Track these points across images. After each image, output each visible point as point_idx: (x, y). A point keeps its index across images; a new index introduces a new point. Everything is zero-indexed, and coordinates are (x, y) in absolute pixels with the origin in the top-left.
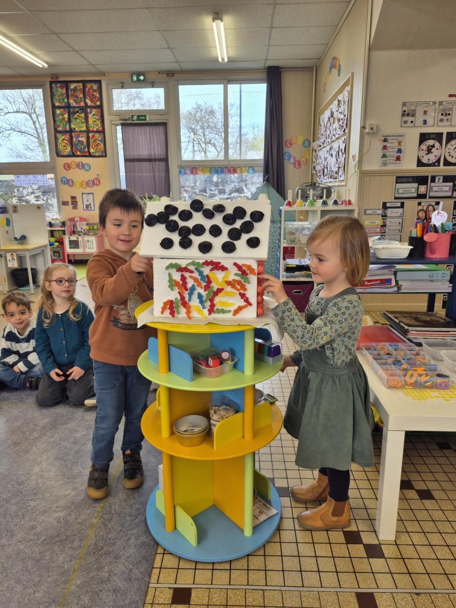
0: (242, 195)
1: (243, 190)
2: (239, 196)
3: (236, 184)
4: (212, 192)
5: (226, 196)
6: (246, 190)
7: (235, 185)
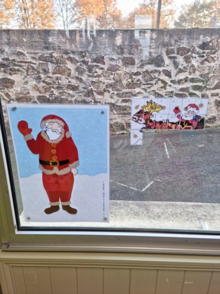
0: (161, 69)
1: (163, 61)
2: (156, 71)
3: (152, 50)
4: (114, 63)
5: (135, 70)
6: (167, 61)
7: (150, 53)
